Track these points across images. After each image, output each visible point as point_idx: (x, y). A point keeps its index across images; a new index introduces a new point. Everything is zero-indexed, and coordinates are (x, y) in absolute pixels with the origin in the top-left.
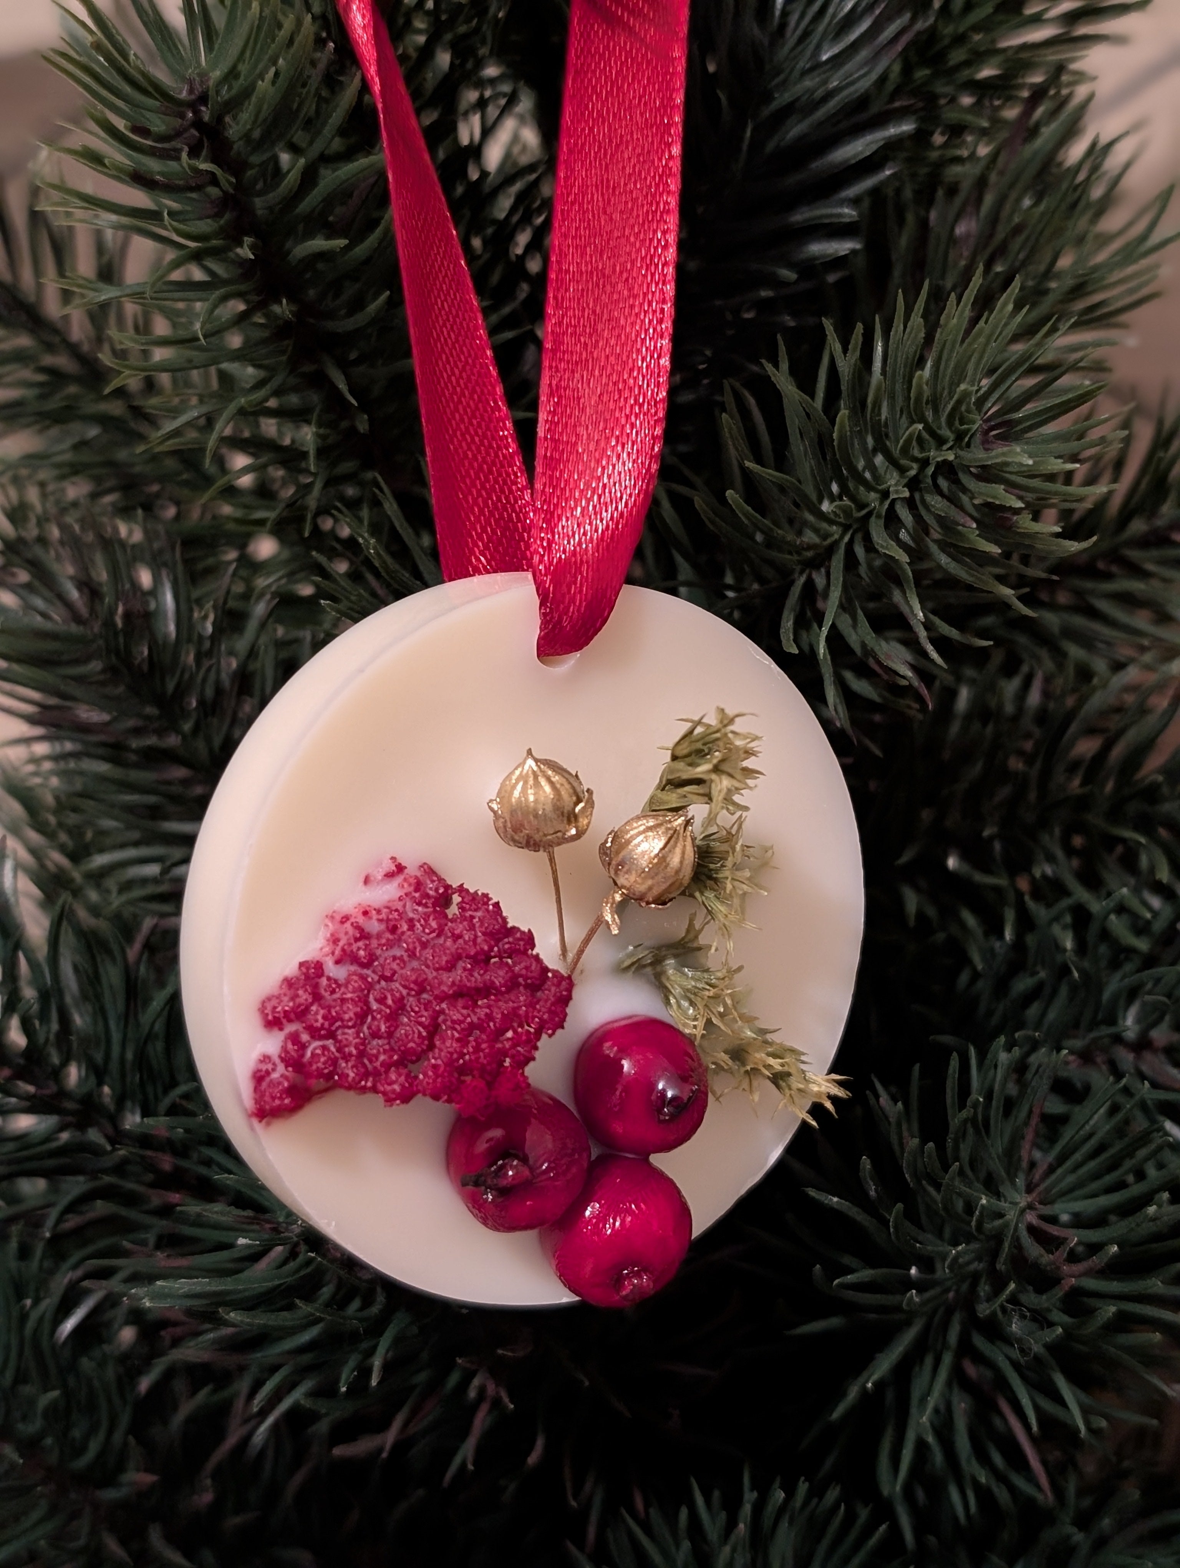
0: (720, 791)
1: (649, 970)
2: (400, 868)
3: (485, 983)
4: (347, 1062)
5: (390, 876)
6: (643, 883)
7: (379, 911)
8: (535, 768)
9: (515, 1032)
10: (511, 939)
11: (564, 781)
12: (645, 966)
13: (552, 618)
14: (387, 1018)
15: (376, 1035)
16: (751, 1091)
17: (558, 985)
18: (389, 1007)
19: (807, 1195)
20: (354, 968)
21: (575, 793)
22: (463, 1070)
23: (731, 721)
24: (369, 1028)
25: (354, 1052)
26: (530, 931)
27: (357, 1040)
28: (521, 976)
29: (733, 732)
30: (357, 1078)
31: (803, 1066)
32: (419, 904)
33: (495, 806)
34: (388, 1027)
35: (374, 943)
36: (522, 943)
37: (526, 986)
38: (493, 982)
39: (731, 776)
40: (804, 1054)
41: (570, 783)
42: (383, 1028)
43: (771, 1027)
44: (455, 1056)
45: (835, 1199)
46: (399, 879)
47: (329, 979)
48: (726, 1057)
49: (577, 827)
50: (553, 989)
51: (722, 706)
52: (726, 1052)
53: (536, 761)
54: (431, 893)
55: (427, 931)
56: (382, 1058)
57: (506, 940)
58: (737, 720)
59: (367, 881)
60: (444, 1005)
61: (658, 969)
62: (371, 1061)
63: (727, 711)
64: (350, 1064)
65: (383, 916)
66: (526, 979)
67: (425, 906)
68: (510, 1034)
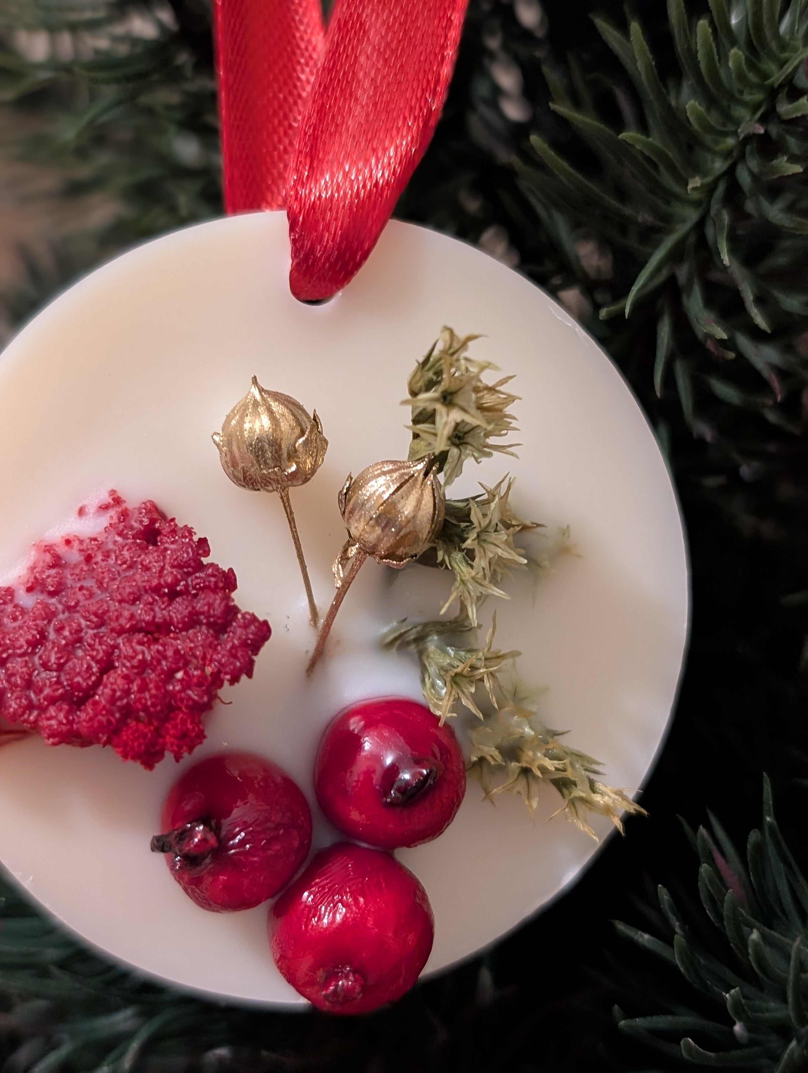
0: (446, 424)
1: (413, 648)
2: (117, 501)
3: (165, 620)
4: (12, 694)
5: (105, 508)
6: (370, 533)
7: (81, 542)
8: (258, 397)
9: (186, 673)
10: (202, 575)
11: (286, 411)
12: (408, 643)
13: (302, 247)
14: (61, 650)
15: (45, 666)
16: (529, 797)
17: (246, 627)
18: (65, 638)
19: (614, 928)
20: (42, 597)
21: (299, 423)
22: (128, 711)
23: (464, 345)
24: (40, 658)
25: (19, 681)
26: (231, 570)
27: (25, 670)
28: (203, 613)
29: (466, 359)
30: (20, 711)
31: (593, 776)
32: (120, 534)
33: (217, 438)
34: (59, 659)
35: (67, 573)
36: (213, 579)
37: (209, 625)
38: (171, 617)
39: (464, 410)
40: (598, 763)
41: (293, 415)
42: (53, 659)
43: (559, 729)
44: (118, 694)
45: (646, 936)
46: (113, 513)
47: (16, 606)
48: (496, 753)
49: (297, 463)
50: (239, 631)
51: (450, 325)
52: (497, 748)
53: (261, 390)
54: (136, 525)
55: (119, 562)
56: (47, 691)
57: (197, 575)
58: (471, 344)
59: (81, 512)
60: (120, 641)
61: (421, 647)
62: (36, 694)
63: (456, 332)
64: (15, 695)
65: (84, 547)
66: (208, 617)
67: (125, 537)
68: (180, 675)
